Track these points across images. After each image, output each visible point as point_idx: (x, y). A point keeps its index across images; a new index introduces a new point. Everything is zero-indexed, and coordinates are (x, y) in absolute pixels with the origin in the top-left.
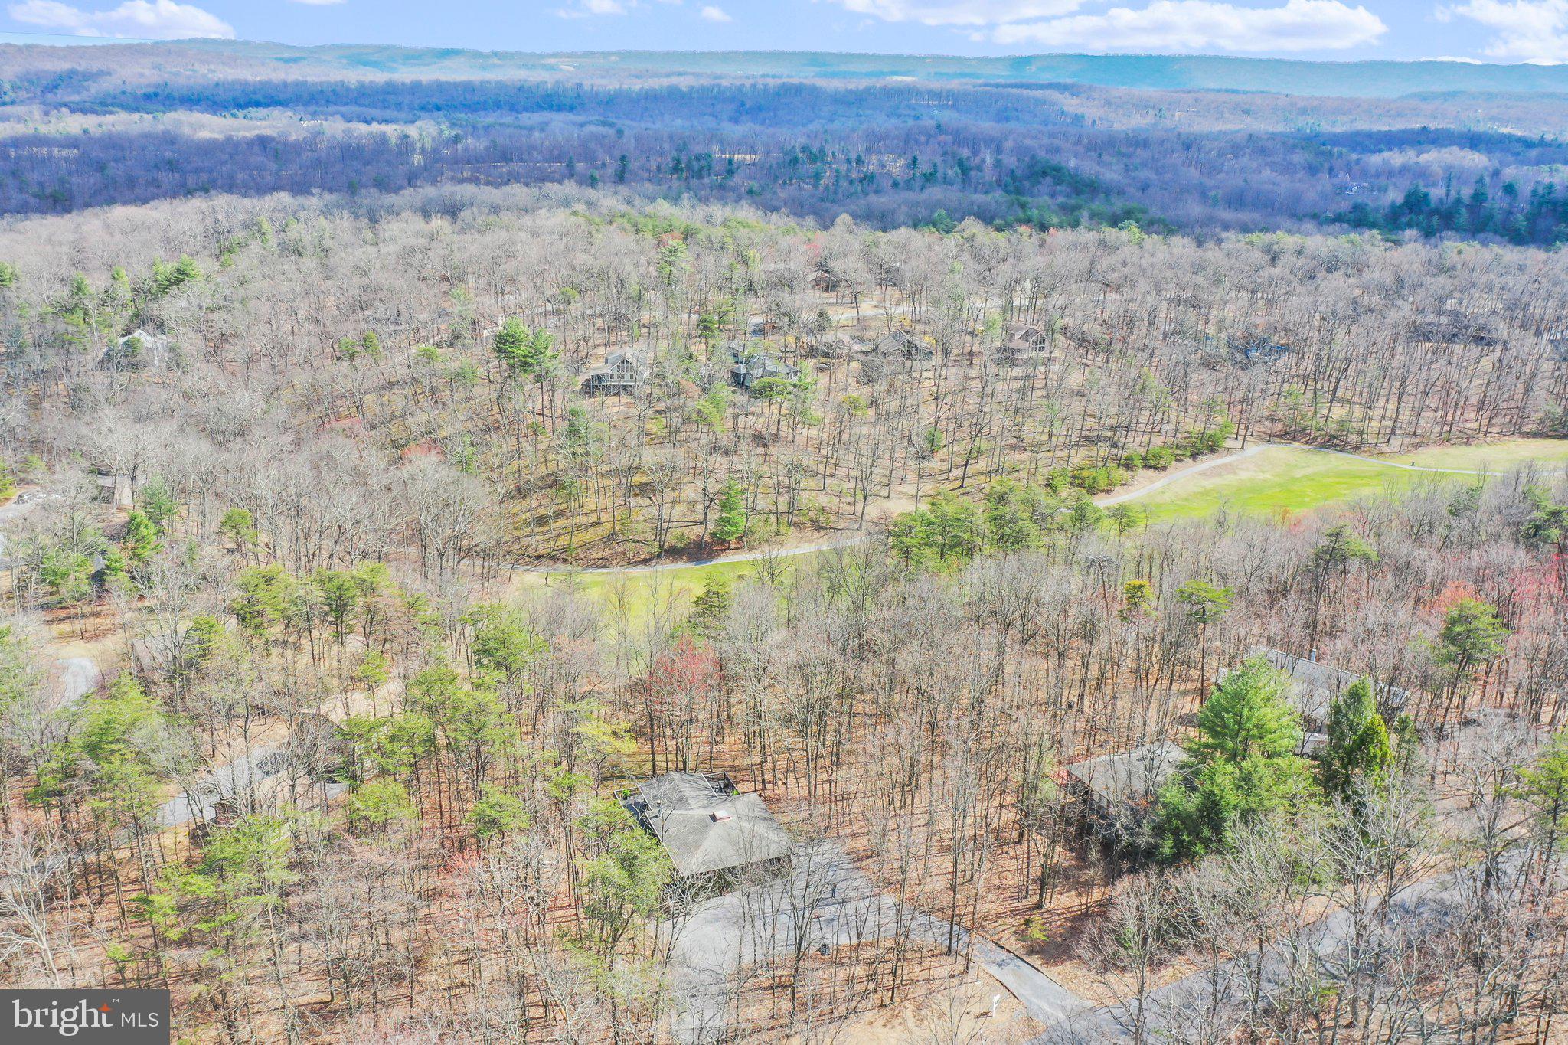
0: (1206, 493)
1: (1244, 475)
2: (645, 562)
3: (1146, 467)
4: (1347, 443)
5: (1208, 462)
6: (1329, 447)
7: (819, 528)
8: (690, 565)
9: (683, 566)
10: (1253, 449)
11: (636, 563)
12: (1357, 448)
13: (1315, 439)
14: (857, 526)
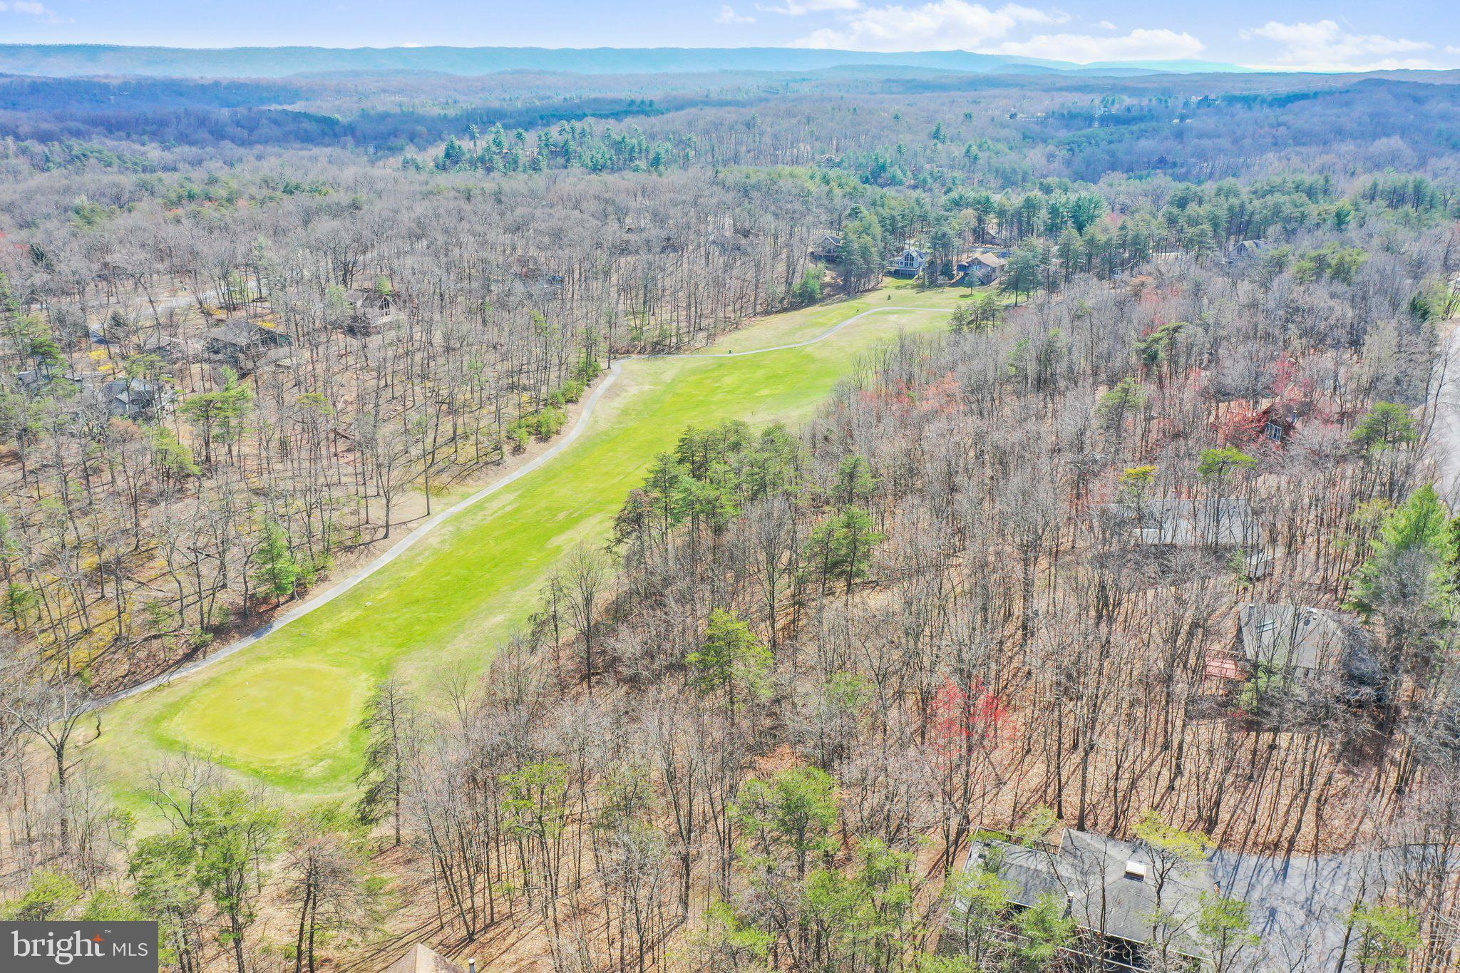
0: (625, 412)
1: (634, 390)
2: (189, 657)
3: (567, 402)
4: (670, 347)
5: (602, 386)
6: (659, 352)
7: (349, 549)
8: (250, 641)
9: (239, 646)
10: (615, 365)
11: (179, 663)
12: (678, 348)
13: (644, 348)
14: (381, 532)
